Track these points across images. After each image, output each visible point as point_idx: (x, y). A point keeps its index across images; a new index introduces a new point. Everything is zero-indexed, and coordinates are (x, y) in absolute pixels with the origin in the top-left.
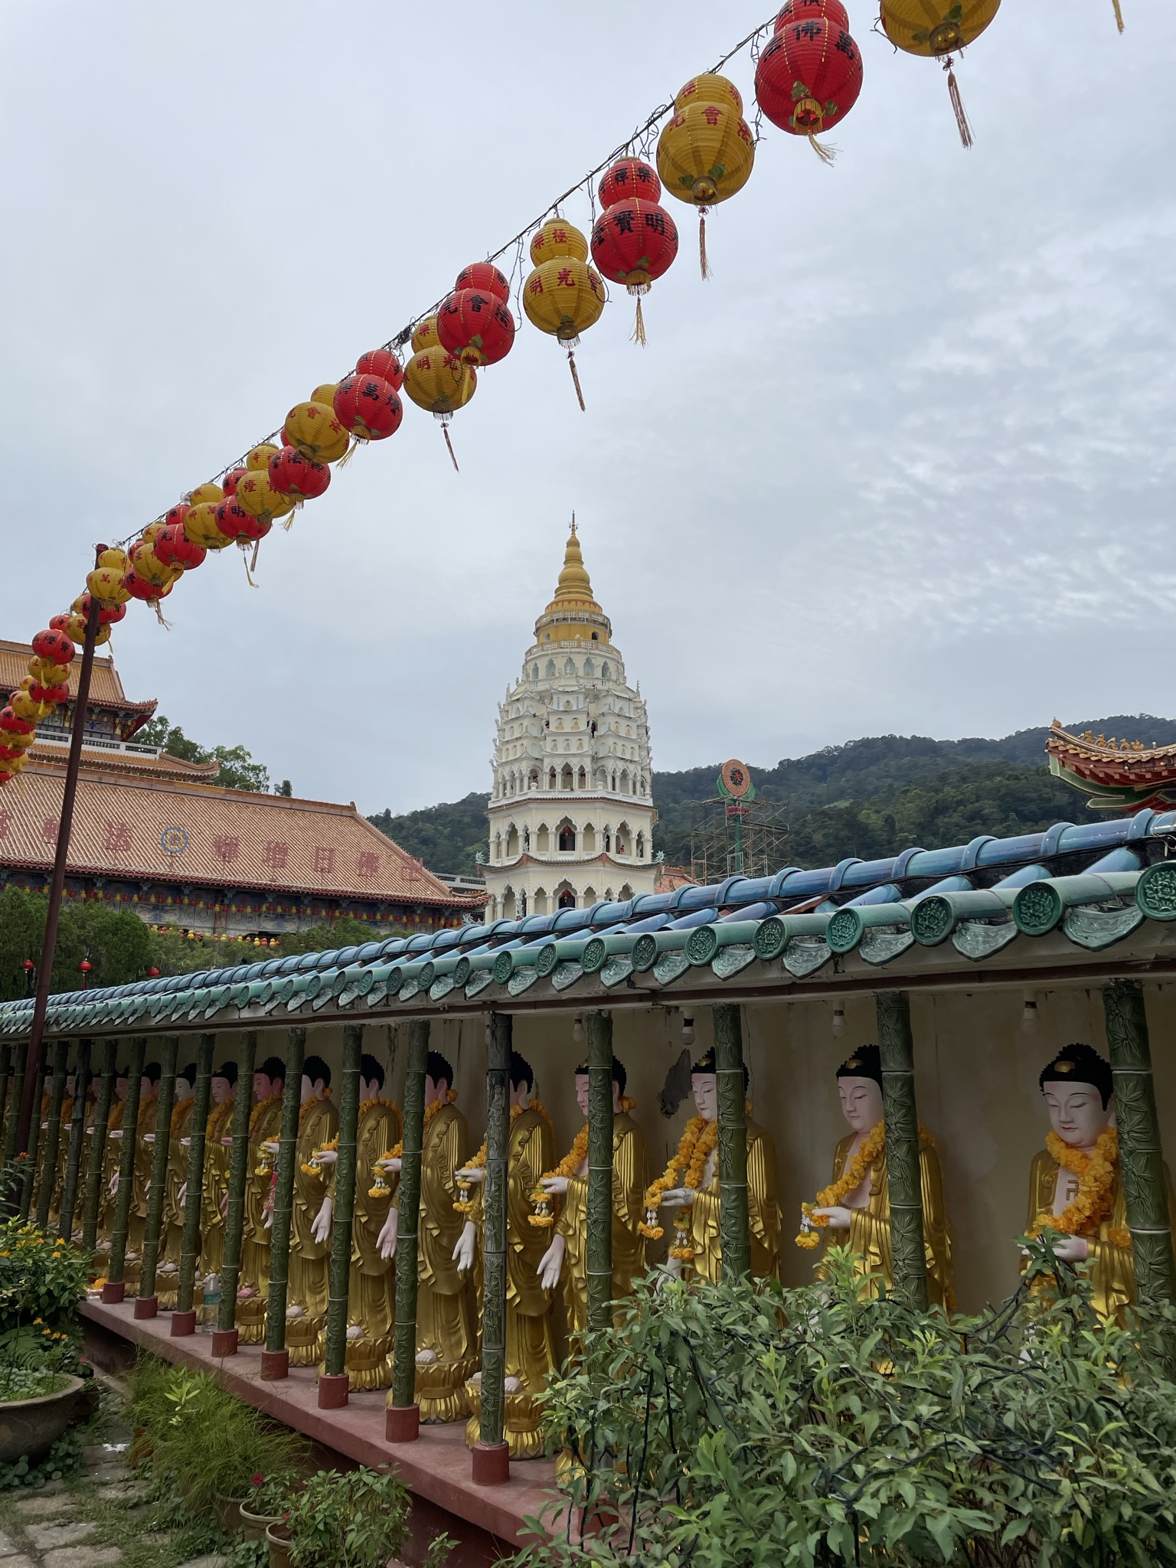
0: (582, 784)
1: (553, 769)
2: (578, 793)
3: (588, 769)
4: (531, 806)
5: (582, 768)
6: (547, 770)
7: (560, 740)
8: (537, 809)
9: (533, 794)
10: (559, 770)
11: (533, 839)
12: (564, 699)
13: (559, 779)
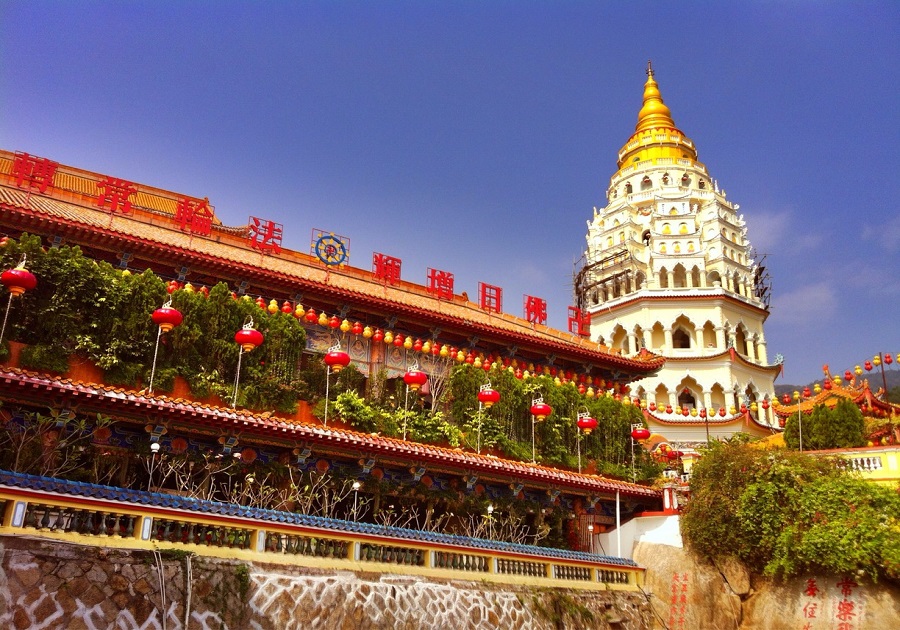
0: (696, 284)
7: (669, 242)
8: (649, 307)
12: (669, 205)
13: (671, 278)
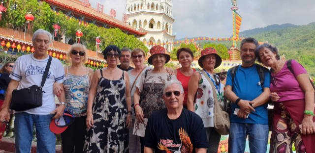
0: (157, 9)
1: (149, 3)
2: (156, 11)
3: (159, 5)
4: (142, 14)
5: (157, 5)
6: (147, 4)
9: (143, 10)
10: (150, 4)
11: (142, 24)
